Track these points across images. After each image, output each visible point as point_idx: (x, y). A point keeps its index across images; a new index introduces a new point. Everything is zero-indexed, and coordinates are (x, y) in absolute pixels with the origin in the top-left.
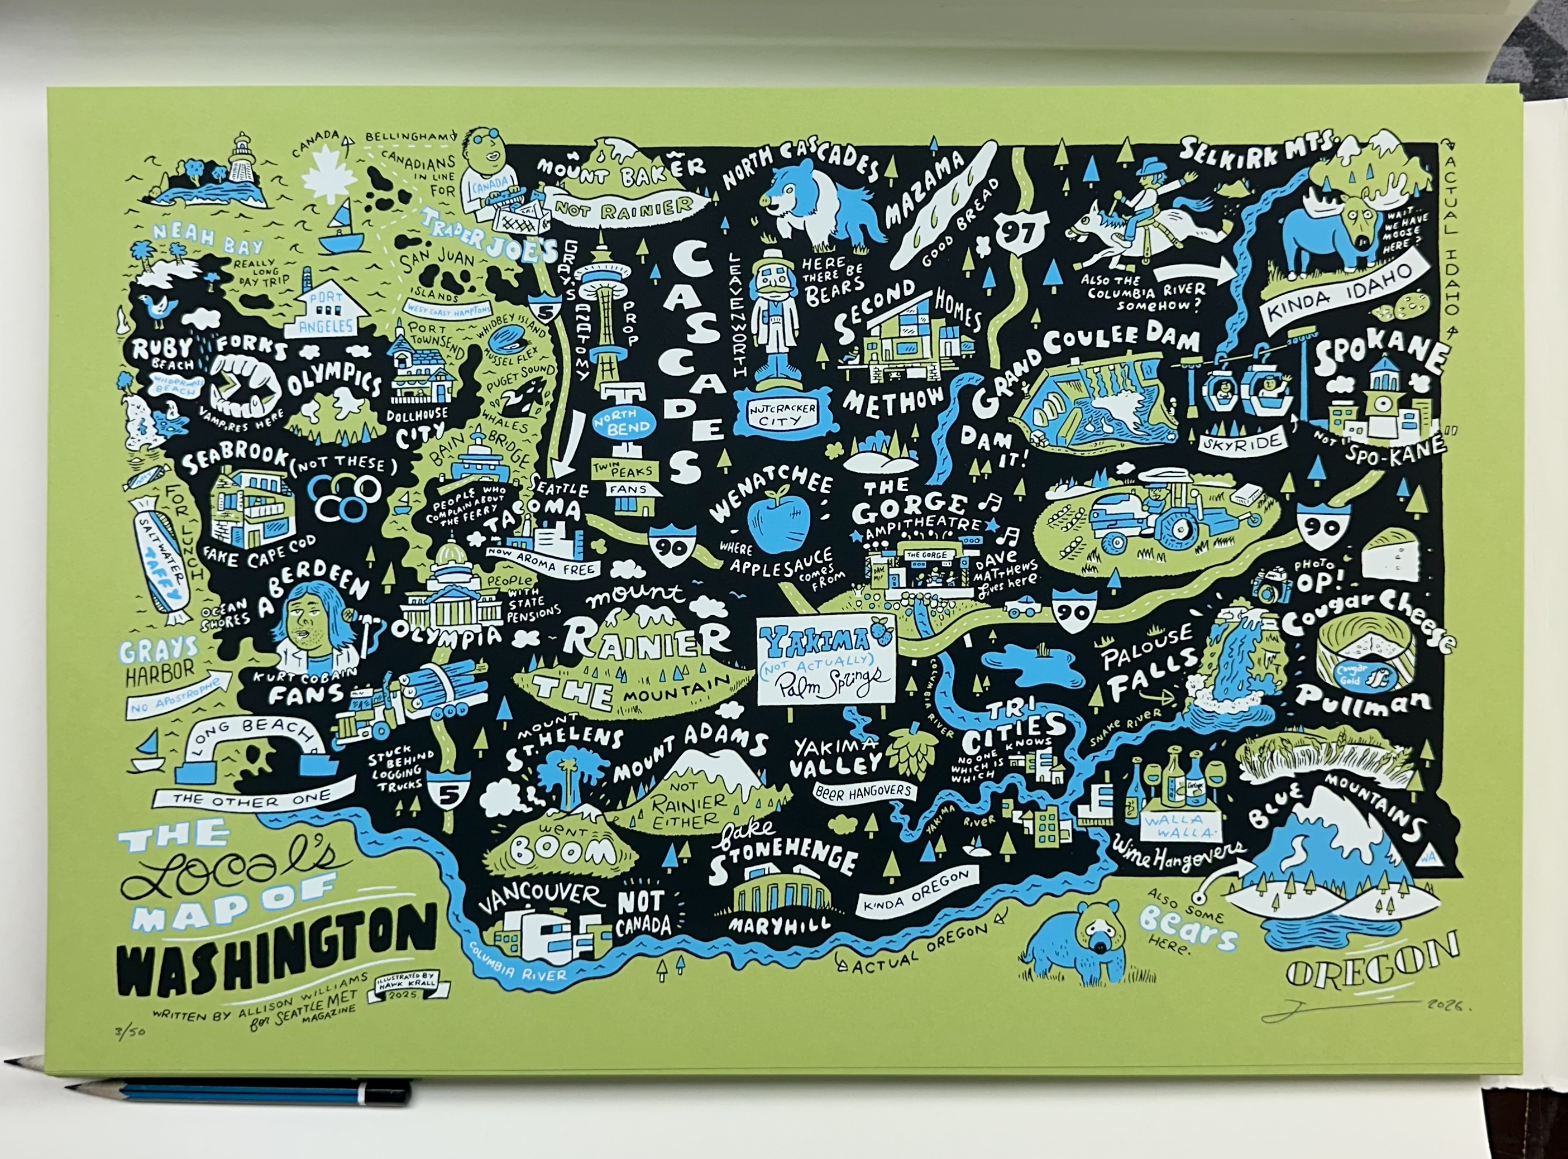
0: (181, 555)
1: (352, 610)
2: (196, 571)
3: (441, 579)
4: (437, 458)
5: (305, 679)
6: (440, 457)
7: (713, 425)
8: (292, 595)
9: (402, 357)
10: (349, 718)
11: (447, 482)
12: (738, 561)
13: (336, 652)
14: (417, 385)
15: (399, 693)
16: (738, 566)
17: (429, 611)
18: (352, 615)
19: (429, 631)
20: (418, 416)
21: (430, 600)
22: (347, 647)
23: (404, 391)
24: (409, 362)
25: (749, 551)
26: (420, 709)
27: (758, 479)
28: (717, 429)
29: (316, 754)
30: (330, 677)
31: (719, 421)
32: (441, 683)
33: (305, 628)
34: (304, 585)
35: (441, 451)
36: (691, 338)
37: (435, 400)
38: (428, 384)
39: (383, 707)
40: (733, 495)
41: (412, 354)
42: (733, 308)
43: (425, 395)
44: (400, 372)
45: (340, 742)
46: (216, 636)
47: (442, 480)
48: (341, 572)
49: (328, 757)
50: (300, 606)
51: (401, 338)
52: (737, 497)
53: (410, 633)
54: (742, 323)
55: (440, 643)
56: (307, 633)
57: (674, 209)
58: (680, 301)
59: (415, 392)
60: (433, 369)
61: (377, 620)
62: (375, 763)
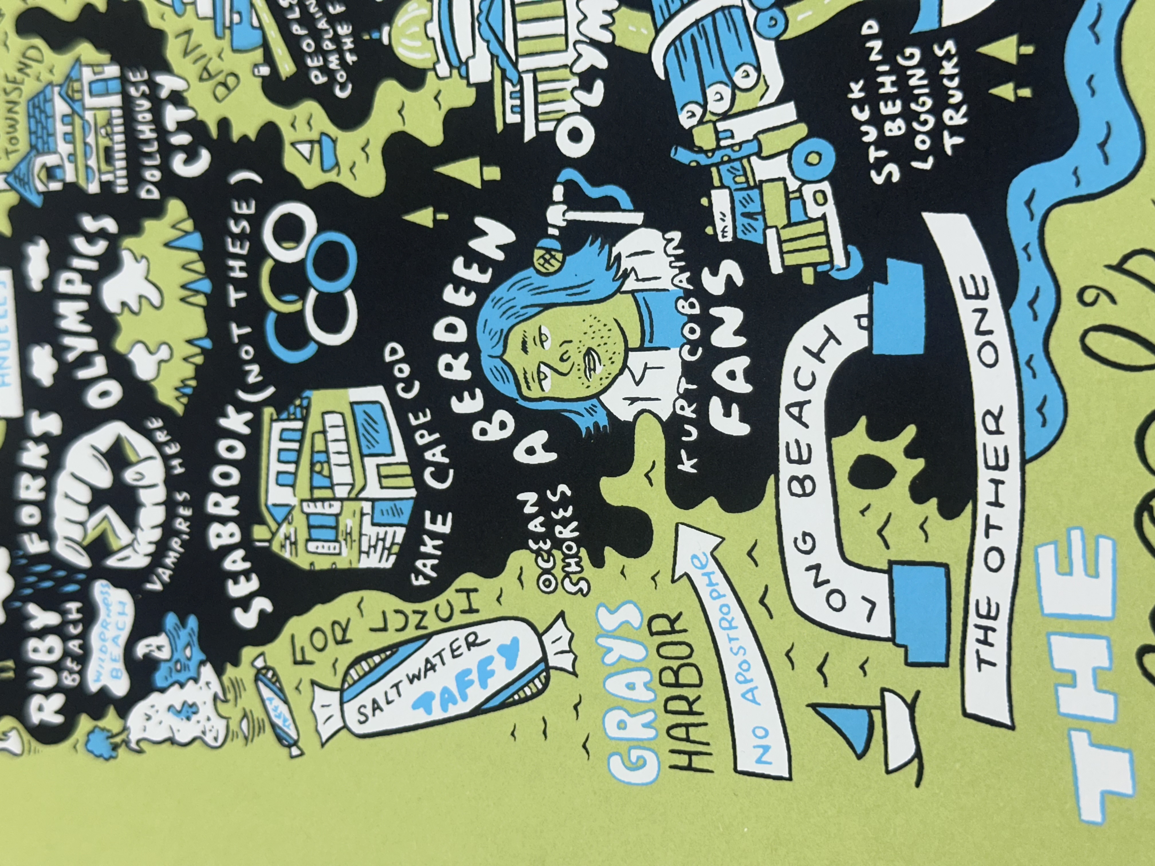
0: (428, 637)
1: (538, 253)
2: (460, 602)
3: (465, 51)
4: (224, 84)
5: (692, 353)
6: (220, 78)
8: (508, 390)
9: (43, 175)
10: (780, 242)
11: (269, 59)
13: (630, 284)
14: (91, 140)
15: (721, 126)
17: (534, 71)
18: (548, 251)
19: (581, 67)
20: (147, 132)
21: (511, 73)
22: (619, 257)
23: (104, 167)
24: (51, 160)
26: (758, 69)
29: (870, 316)
30: (687, 295)
32: (697, 22)
33: (578, 358)
34: (487, 364)
35: (211, 77)
37: (116, 100)
38: (89, 116)
39: (754, 159)
41: (37, 155)
43: (109, 123)
44: (70, 177)
45: (840, 260)
46: (598, 562)
47: (265, 71)
48: (458, 283)
49: (877, 286)
50: (532, 369)
51: (11, 180)
53: (586, 111)
55: (605, 37)
56: (589, 352)
59: (104, 142)
60: (61, 107)
61: (558, 193)
62: (893, 169)
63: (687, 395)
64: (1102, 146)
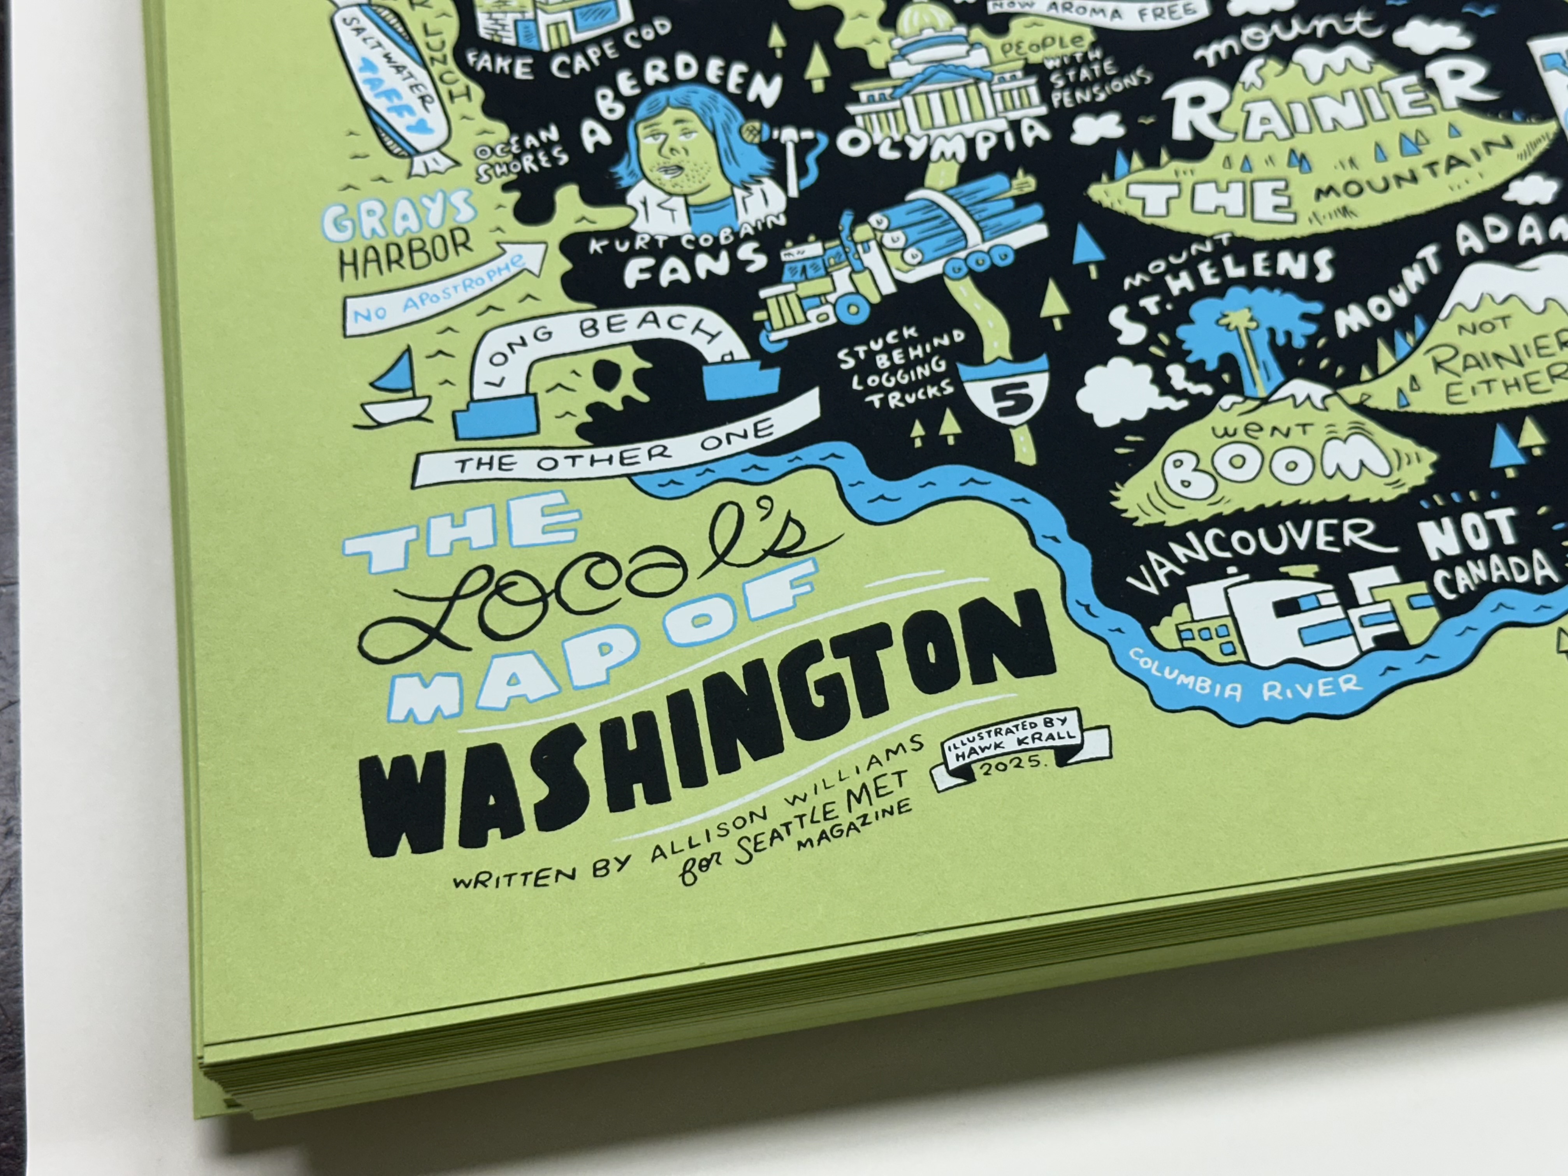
0: (425, 66)
1: (757, 124)
2: (458, 88)
3: (913, 57)
5: (689, 241)
8: (642, 111)
10: (785, 294)
13: (739, 193)
15: (873, 244)
17: (903, 108)
18: (760, 132)
19: (909, 140)
21: (899, 92)
22: (759, 182)
26: (920, 263)
29: (733, 361)
30: (736, 234)
32: (952, 218)
33: (674, 160)
34: (661, 96)
39: (849, 269)
45: (774, 336)
46: (506, 187)
48: (726, 69)
49: (758, 364)
50: (661, 128)
53: (875, 148)
55: (935, 155)
56: (680, 168)
61: (808, 134)
62: (851, 363)
63: (653, 241)
64: (882, 497)
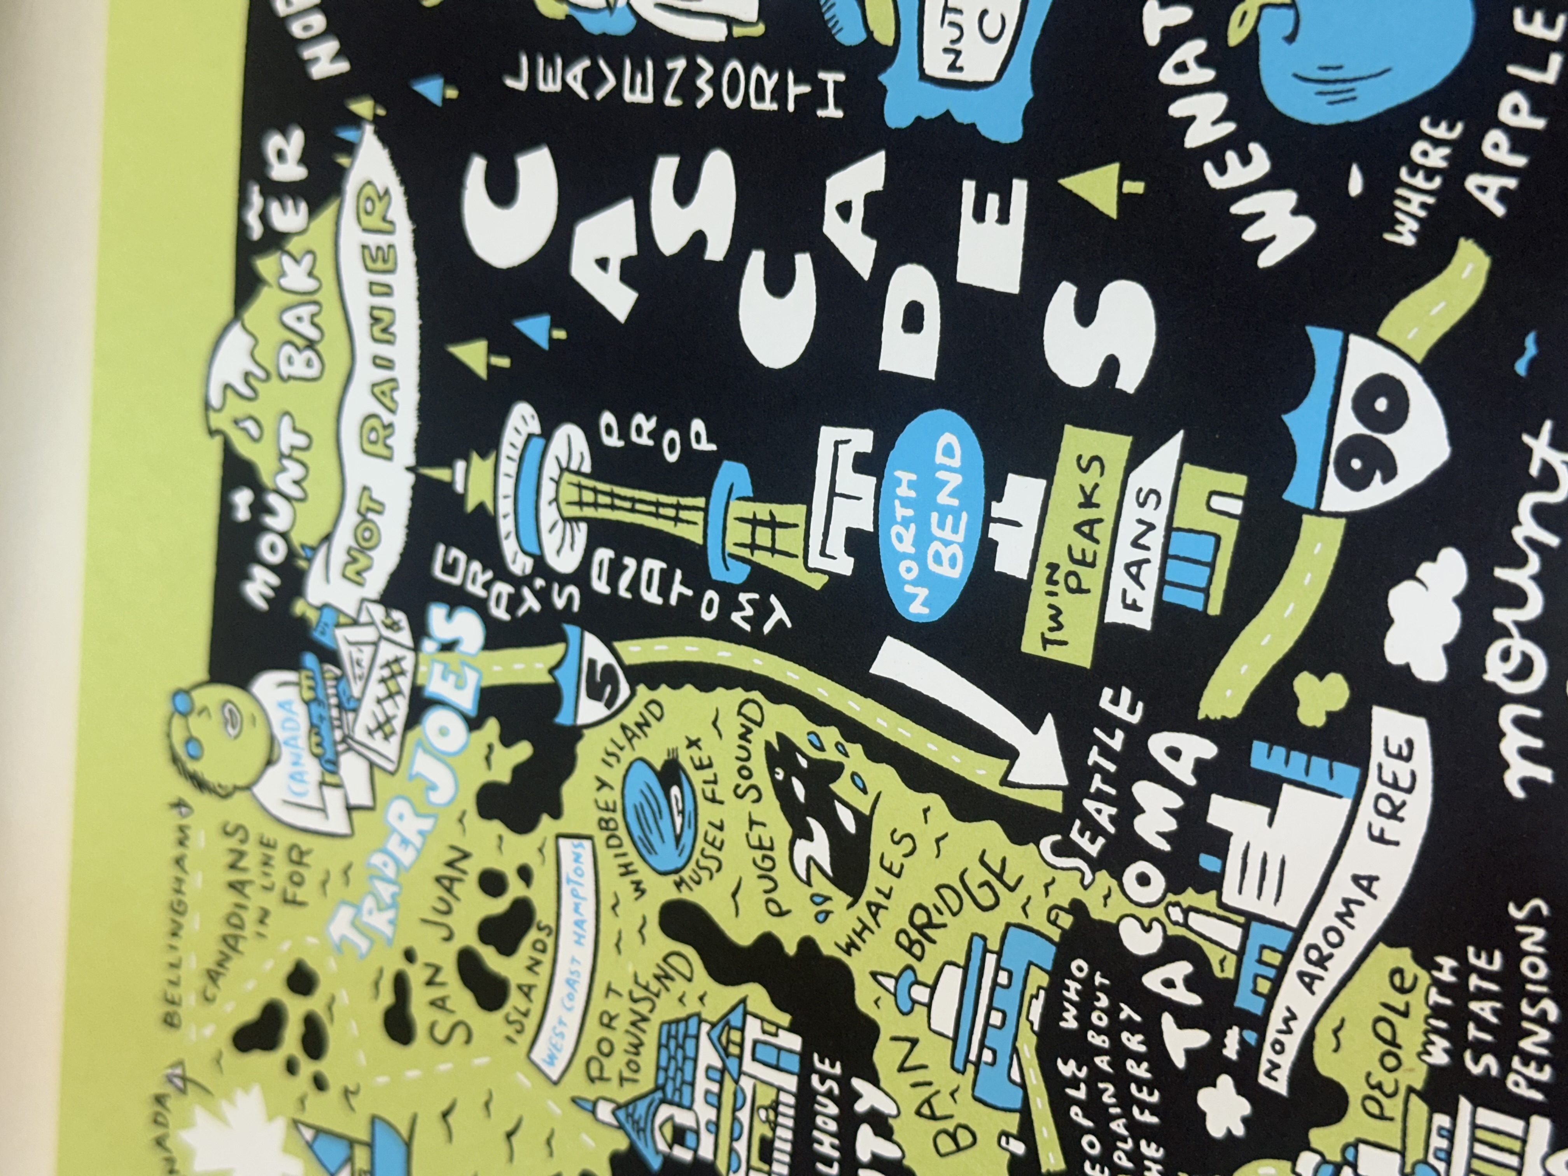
4: (953, 1137)
6: (950, 1125)
7: (979, 215)
9: (668, 1131)
11: (1026, 1133)
12: (1472, 182)
14: (744, 1115)
16: (1495, 183)
20: (827, 1146)
23: (755, 1162)
24: (684, 1118)
25: (1441, 132)
27: (1181, 68)
28: (993, 201)
31: (969, 188)
35: (933, 1117)
36: (716, 251)
37: (791, 1083)
38: (746, 1084)
40: (1222, 169)
41: (664, 1101)
42: (649, 98)
43: (775, 1106)
47: (1019, 1148)
51: (621, 1114)
52: (1231, 157)
54: (693, 70)
57: (382, 240)
58: (615, 267)
59: (762, 1130)
60: (708, 1056)
